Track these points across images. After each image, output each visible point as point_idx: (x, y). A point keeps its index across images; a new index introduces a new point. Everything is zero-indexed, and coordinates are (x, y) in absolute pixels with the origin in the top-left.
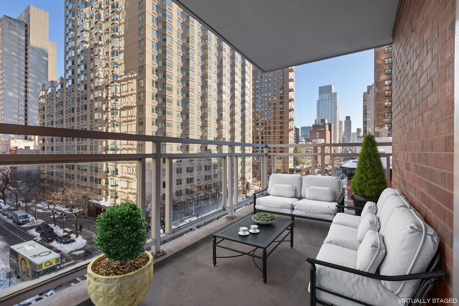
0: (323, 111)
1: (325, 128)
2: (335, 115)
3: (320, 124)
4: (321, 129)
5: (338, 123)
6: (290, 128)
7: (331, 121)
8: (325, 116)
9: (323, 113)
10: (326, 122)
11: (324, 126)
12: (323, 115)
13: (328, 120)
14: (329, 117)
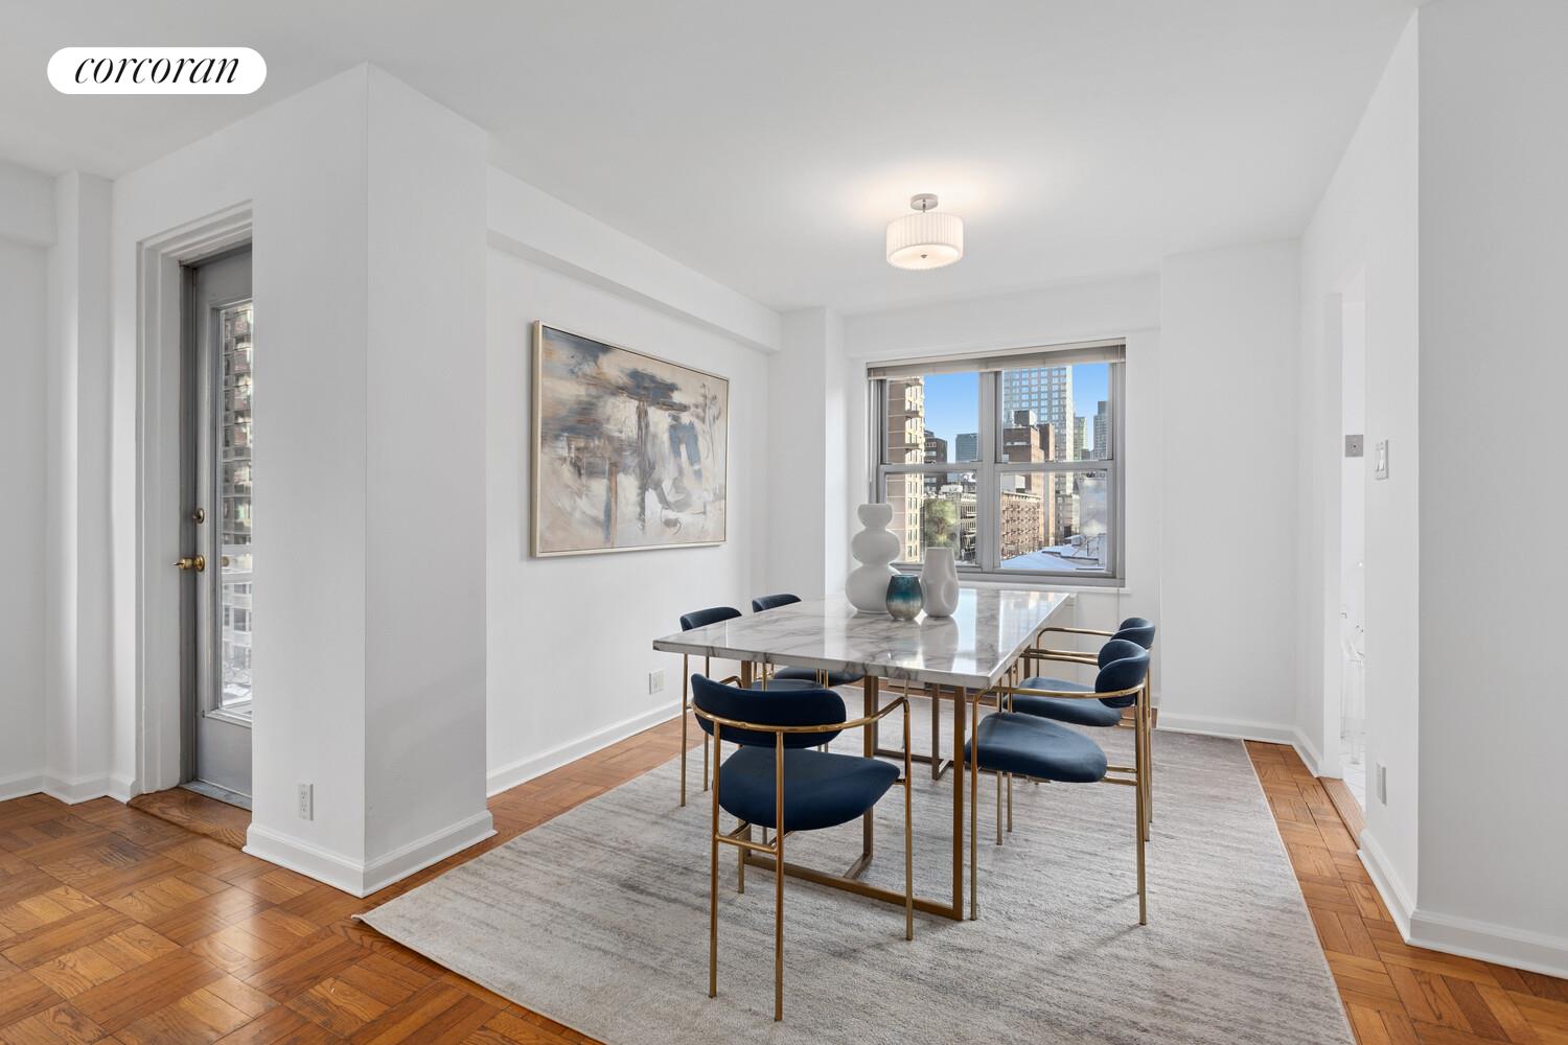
0: (1024, 383)
1: (1028, 439)
2: (1059, 398)
3: (1014, 426)
4: (1016, 444)
5: (1070, 423)
6: (907, 441)
7: (1050, 417)
8: (1030, 400)
9: (1024, 390)
10: (1033, 420)
11: (1024, 434)
12: (1025, 397)
13: (1039, 414)
14: (1043, 403)
